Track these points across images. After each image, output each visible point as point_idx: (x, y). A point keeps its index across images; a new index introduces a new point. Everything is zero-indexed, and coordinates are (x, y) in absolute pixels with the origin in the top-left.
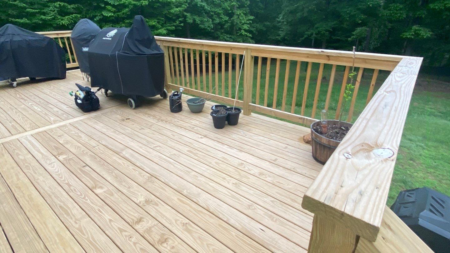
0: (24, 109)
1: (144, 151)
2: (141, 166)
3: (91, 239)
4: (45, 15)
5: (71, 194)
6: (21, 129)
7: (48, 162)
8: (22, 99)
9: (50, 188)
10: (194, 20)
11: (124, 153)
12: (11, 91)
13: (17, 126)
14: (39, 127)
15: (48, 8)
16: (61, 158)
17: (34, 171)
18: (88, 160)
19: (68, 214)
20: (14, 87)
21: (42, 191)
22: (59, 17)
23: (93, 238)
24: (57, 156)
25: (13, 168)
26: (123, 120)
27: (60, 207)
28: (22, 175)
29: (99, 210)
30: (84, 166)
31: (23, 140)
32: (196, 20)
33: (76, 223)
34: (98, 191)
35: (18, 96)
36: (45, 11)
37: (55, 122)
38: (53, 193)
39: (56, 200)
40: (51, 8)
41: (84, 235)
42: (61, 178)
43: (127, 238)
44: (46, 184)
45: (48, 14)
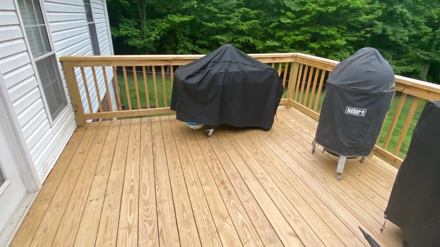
4: (229, 20)
10: (384, 31)
15: (233, 14)
22: (240, 22)
32: (388, 30)
36: (230, 16)
40: (236, 13)
45: (232, 19)
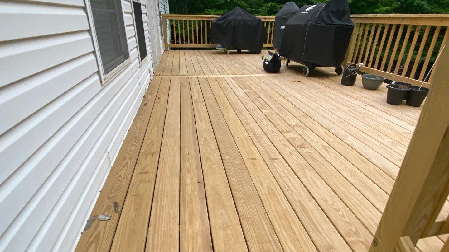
0: (230, 65)
1: (305, 101)
2: (300, 108)
3: (252, 128)
5: (246, 107)
6: (226, 73)
7: (237, 90)
8: (231, 60)
9: (235, 101)
11: (288, 98)
12: (225, 56)
13: (224, 72)
14: (236, 75)
16: (245, 90)
17: (228, 92)
18: (262, 96)
19: (242, 114)
20: (227, 54)
21: (230, 101)
23: (253, 128)
24: (243, 89)
25: (218, 88)
26: (295, 82)
27: (239, 110)
28: (221, 92)
29: (261, 119)
30: (259, 98)
31: (226, 78)
33: (245, 119)
34: (263, 111)
35: (228, 58)
37: (246, 74)
38: (236, 104)
39: (237, 107)
41: (249, 125)
42: (243, 99)
43: (276, 136)
44: (233, 99)
